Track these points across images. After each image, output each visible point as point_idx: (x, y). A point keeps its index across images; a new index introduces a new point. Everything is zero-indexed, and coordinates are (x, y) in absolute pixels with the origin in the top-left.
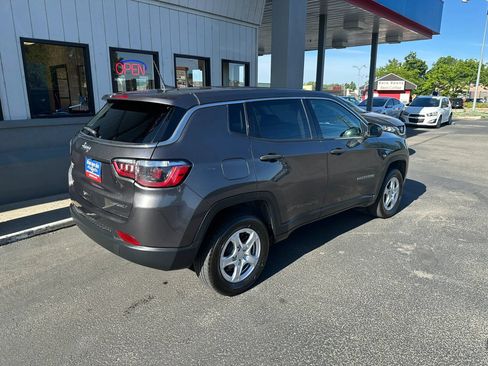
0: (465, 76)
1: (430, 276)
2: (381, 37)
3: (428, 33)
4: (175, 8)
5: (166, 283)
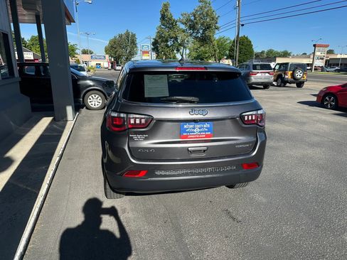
5: (211, 201)
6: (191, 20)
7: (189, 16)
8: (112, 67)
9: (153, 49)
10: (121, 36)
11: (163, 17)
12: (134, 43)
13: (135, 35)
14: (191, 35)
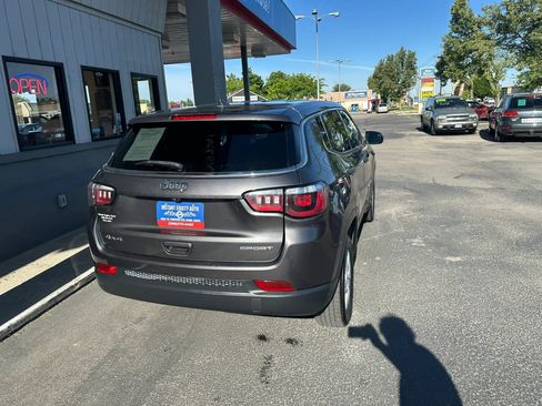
0: (300, 90)
1: (458, 259)
2: (249, 51)
3: (287, 47)
4: (87, 10)
5: (262, 338)
6: (500, 17)
7: (498, 10)
8: (374, 109)
9: (437, 75)
10: (390, 59)
11: (456, 18)
12: (411, 67)
13: (414, 54)
14: (499, 43)
